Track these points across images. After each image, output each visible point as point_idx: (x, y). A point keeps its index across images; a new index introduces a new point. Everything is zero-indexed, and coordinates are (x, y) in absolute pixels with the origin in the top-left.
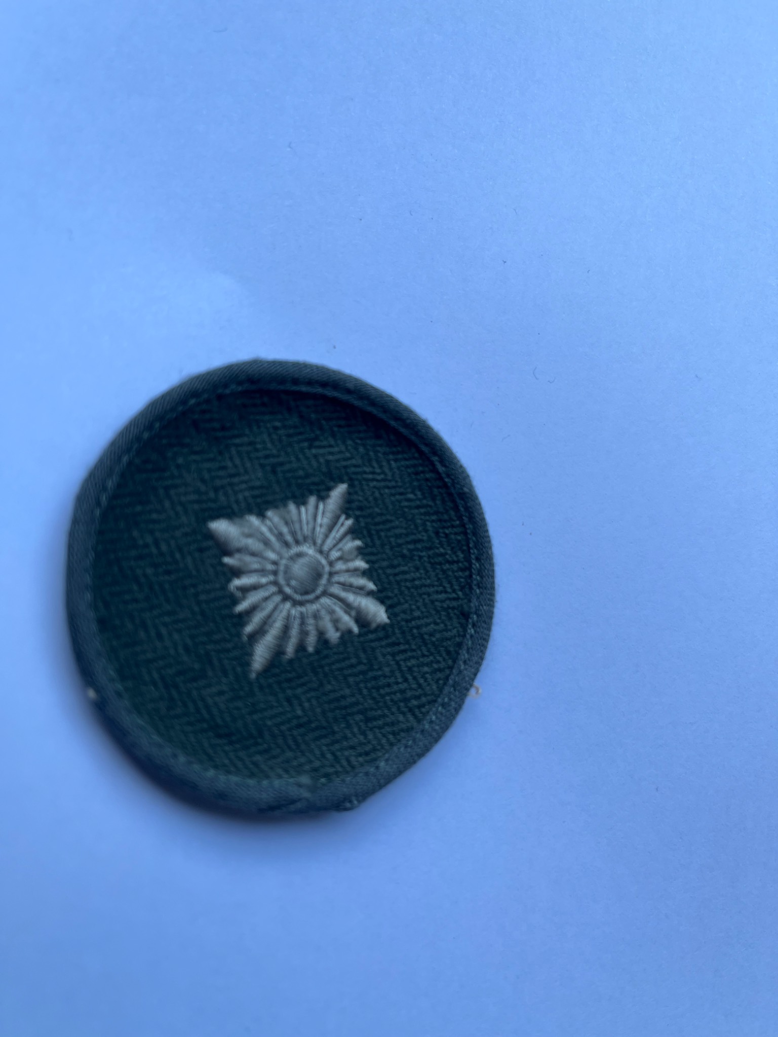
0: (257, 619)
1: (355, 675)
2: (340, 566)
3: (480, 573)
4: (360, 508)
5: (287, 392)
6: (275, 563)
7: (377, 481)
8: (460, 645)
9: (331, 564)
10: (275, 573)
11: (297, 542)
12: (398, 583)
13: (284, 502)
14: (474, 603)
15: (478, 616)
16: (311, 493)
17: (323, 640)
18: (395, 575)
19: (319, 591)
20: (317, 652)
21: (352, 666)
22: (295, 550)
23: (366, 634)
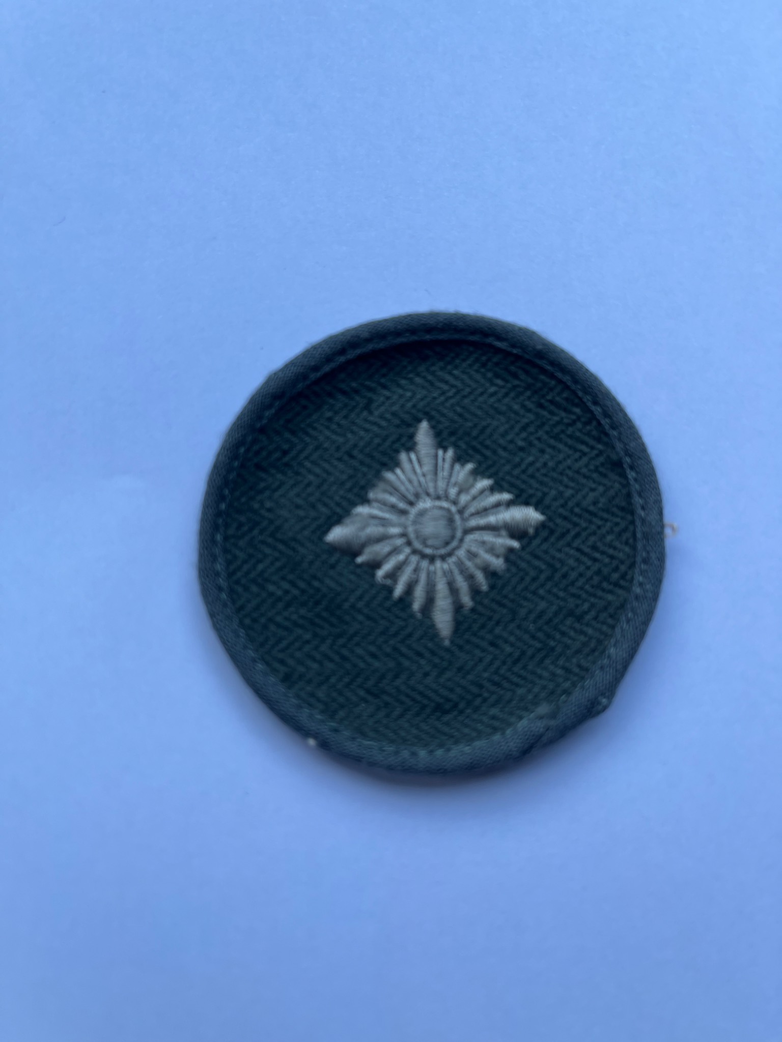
0: (419, 593)
1: (542, 586)
2: (464, 499)
3: (606, 415)
4: (452, 434)
5: (317, 382)
6: (404, 535)
7: (451, 397)
8: (629, 495)
9: (455, 503)
10: (409, 543)
11: (411, 504)
12: (532, 476)
13: (378, 475)
14: (619, 446)
15: (630, 456)
16: (397, 451)
17: (491, 574)
18: (524, 472)
19: (459, 534)
20: (492, 587)
21: (534, 579)
22: (413, 511)
23: (529, 543)
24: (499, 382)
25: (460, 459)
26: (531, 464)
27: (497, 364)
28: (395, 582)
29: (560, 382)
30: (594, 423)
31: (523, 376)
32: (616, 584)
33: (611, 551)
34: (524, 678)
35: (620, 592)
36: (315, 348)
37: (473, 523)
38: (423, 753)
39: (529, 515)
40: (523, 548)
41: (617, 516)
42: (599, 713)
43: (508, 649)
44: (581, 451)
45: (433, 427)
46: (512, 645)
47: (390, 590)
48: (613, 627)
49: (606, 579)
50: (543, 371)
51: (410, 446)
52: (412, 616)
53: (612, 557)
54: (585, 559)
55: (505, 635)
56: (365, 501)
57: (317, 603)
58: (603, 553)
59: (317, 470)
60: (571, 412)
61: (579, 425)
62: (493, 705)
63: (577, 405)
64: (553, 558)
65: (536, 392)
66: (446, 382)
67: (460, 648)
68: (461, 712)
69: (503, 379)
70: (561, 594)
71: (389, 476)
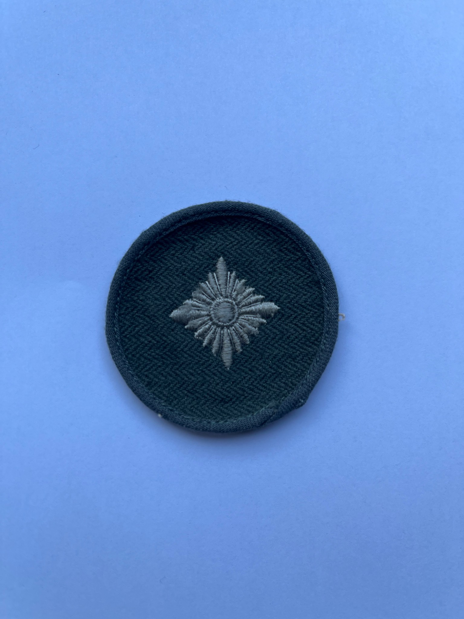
0: (215, 344)
2: (240, 297)
4: (235, 264)
8: (322, 298)
9: (235, 300)
11: (213, 299)
12: (274, 287)
13: (197, 284)
14: (318, 273)
15: (324, 279)
16: (207, 272)
17: (251, 336)
18: (271, 284)
20: (252, 342)
22: (214, 303)
24: (260, 237)
25: (238, 277)
26: (274, 281)
27: (259, 229)
28: (204, 338)
29: (291, 239)
30: (307, 261)
31: (272, 235)
32: (313, 343)
33: (312, 326)
34: (265, 387)
35: (315, 347)
36: (165, 219)
37: (243, 310)
38: (213, 422)
39: (271, 306)
40: (268, 323)
41: (316, 309)
42: (299, 407)
43: (259, 373)
44: (300, 275)
45: (225, 260)
46: (260, 371)
47: (201, 342)
48: (309, 364)
49: (308, 340)
50: (282, 233)
51: (214, 270)
52: (212, 355)
53: (312, 329)
54: (299, 330)
55: (257, 365)
56: (191, 297)
57: (165, 348)
58: (308, 327)
59: (167, 281)
60: (295, 255)
61: (300, 261)
62: (249, 400)
63: (299, 251)
64: (283, 328)
65: (278, 244)
66: (233, 237)
67: (235, 371)
68: (234, 403)
69: (262, 236)
70: (286, 346)
71: (203, 284)
